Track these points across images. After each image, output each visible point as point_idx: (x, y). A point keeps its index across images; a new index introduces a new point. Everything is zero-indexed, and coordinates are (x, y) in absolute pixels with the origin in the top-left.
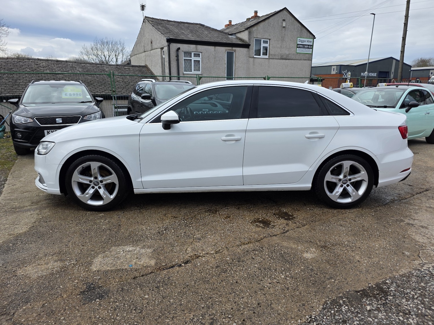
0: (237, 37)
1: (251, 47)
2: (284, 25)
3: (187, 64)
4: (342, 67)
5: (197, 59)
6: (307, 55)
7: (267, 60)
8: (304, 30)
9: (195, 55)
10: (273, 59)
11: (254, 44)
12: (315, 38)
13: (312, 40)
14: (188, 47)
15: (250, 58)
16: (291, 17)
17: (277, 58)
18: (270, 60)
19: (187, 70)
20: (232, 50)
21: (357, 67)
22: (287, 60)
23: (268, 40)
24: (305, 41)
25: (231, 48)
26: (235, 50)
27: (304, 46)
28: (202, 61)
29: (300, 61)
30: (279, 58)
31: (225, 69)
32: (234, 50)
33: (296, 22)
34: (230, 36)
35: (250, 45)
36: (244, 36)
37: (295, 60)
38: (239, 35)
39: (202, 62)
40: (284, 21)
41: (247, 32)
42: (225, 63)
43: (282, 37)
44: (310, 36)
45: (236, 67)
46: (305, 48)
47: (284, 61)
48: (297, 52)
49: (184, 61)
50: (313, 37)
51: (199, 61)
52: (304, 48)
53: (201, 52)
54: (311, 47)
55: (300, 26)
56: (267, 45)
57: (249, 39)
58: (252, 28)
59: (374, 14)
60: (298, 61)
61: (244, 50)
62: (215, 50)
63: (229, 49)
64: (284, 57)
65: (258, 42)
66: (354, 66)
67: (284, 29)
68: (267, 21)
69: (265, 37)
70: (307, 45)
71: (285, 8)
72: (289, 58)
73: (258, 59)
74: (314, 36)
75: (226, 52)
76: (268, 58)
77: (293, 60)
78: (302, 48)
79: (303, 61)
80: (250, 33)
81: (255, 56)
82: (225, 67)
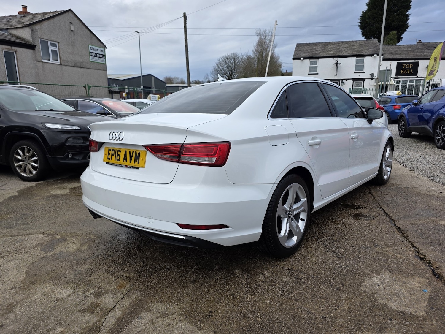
0: (10, 34)
1: (36, 48)
2: (72, 28)
4: (110, 80)
6: (102, 65)
7: (59, 66)
8: (94, 37)
10: (66, 65)
11: (39, 46)
12: (106, 48)
13: (103, 49)
15: (38, 63)
16: (78, 21)
17: (70, 65)
18: (63, 66)
20: (12, 49)
21: (124, 81)
22: (82, 69)
23: (57, 43)
24: (97, 50)
25: (9, 47)
26: (16, 50)
27: (97, 55)
29: (95, 70)
30: (73, 65)
31: (6, 74)
32: (15, 50)
33: (84, 27)
35: (35, 46)
36: (25, 34)
37: (90, 69)
38: (14, 32)
40: (71, 24)
41: (27, 30)
42: (4, 66)
43: (72, 42)
44: (100, 45)
45: (20, 72)
46: (98, 57)
47: (79, 69)
48: (91, 60)
50: (104, 47)
52: (97, 57)
54: (103, 56)
55: (89, 32)
56: (56, 49)
57: (33, 39)
58: (34, 25)
59: (139, 33)
60: (93, 70)
61: (29, 52)
63: (7, 48)
64: (78, 65)
65: (45, 43)
66: (121, 81)
67: (72, 33)
68: (51, 21)
69: (52, 39)
70: (100, 54)
71: (70, 10)
72: (84, 67)
73: (48, 64)
74: (105, 46)
75: (2, 51)
76: (60, 64)
77: (88, 69)
78: (95, 56)
79: (99, 71)
80: (32, 31)
81: (44, 61)
82: (5, 72)
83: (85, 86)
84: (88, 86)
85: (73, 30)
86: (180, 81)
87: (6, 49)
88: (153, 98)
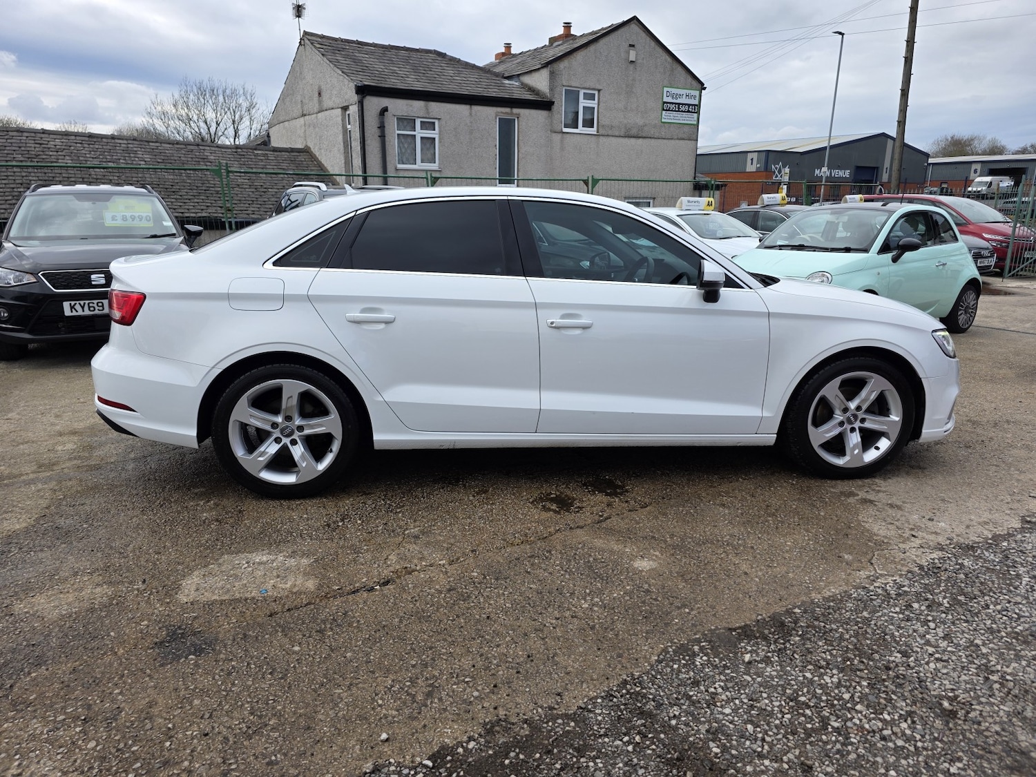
0: (522, 84)
1: (555, 107)
2: (632, 58)
3: (406, 146)
4: (771, 156)
5: (428, 134)
6: (686, 129)
7: (594, 138)
8: (680, 68)
9: (425, 125)
10: (608, 135)
11: (562, 102)
12: (705, 89)
13: (697, 93)
14: (407, 105)
15: (554, 134)
16: (648, 39)
17: (617, 134)
18: (601, 138)
19: (404, 160)
20: (512, 114)
21: (806, 156)
22: (641, 140)
23: (596, 93)
24: (680, 96)
25: (507, 110)
26: (519, 114)
27: (678, 108)
28: (440, 139)
29: (670, 141)
30: (622, 134)
31: (496, 159)
32: (516, 114)
33: (661, 50)
34: (507, 82)
35: (554, 103)
36: (540, 81)
37: (659, 140)
38: (527, 80)
39: (440, 142)
40: (631, 48)
41: (545, 73)
42: (496, 146)
43: (627, 86)
44: (691, 85)
45: (520, 155)
46: (682, 111)
47: (633, 141)
48: (663, 120)
49: (398, 138)
50: (700, 86)
51: (434, 139)
52: (679, 111)
53: (439, 119)
54: (695, 109)
55: (669, 59)
56: (592, 104)
57: (551, 89)
58: (557, 62)
59: (842, 34)
60: (665, 141)
61: (539, 115)
62: (471, 114)
63: (504, 111)
64: (634, 132)
65: (572, 96)
66: (799, 155)
67: (631, 67)
68: (592, 48)
69: (587, 85)
70: (686, 104)
71: (635, 19)
72: (644, 135)
73: (572, 136)
74: (702, 84)
75: (496, 119)
76: (595, 133)
77: (653, 140)
78: (675, 111)
79: (677, 141)
80: (553, 75)
81: (566, 130)
82: (496, 155)
85: (634, 60)
87: (503, 113)
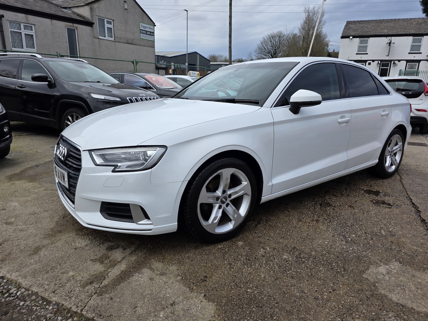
0: (73, 12)
1: (94, 26)
2: (126, 7)
3: (16, 38)
4: (159, 57)
5: (29, 32)
6: (150, 42)
7: (113, 42)
8: (145, 15)
9: (26, 27)
10: (119, 42)
11: (97, 23)
12: (155, 26)
13: (152, 27)
14: (15, 15)
15: (95, 39)
17: (123, 41)
18: (117, 43)
19: (16, 46)
20: (73, 26)
21: (172, 59)
22: (133, 45)
23: (112, 21)
24: (146, 27)
25: (71, 24)
26: (77, 27)
27: (146, 32)
28: (36, 36)
29: (145, 47)
30: (125, 42)
31: (68, 49)
32: (76, 27)
33: (137, 6)
34: (64, 10)
35: (93, 24)
36: (85, 12)
37: (140, 46)
38: (76, 10)
39: (36, 37)
40: (125, 3)
41: (87, 8)
42: (67, 42)
43: (125, 20)
44: (150, 23)
45: (80, 48)
46: (148, 34)
47: (130, 45)
48: (141, 38)
49: (11, 33)
50: (153, 24)
51: (33, 35)
52: (146, 34)
53: (34, 25)
54: (152, 34)
55: (141, 10)
56: (111, 26)
57: (92, 17)
58: (93, 4)
59: (187, 11)
60: (143, 47)
61: (87, 29)
62: (52, 24)
64: (130, 41)
65: (101, 21)
66: (169, 58)
67: (126, 11)
69: (108, 17)
70: (149, 32)
72: (134, 44)
73: (103, 41)
74: (155, 24)
75: (66, 28)
76: (113, 40)
77: (138, 46)
78: (145, 34)
79: (147, 47)
80: (91, 9)
81: (100, 37)
82: (68, 47)
83: (133, 62)
84: (136, 61)
85: (127, 8)
86: (223, 59)
87: (69, 25)
88: (193, 74)
